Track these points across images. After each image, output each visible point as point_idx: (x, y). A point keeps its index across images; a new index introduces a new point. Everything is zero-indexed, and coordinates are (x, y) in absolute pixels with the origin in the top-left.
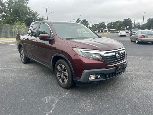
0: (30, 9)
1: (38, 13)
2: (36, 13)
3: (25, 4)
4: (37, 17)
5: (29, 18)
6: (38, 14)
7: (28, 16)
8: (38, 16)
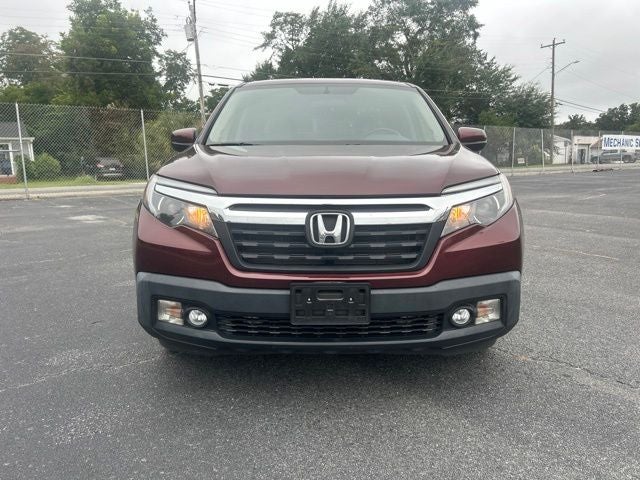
0: (485, 58)
1: (514, 73)
2: (506, 71)
3: (469, 41)
4: (506, 87)
5: (475, 95)
6: (513, 77)
7: (474, 87)
8: (514, 84)
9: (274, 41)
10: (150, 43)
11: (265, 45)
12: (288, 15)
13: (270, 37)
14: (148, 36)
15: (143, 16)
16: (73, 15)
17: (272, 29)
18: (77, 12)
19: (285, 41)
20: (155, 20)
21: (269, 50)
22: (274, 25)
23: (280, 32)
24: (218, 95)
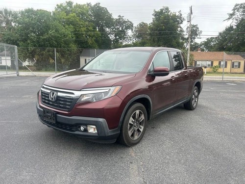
9: (234, 16)
10: (178, 23)
11: (229, 19)
12: (242, 4)
13: (232, 15)
14: (178, 21)
15: (177, 14)
16: (154, 17)
17: (233, 11)
18: (155, 16)
19: (239, 16)
20: (181, 15)
21: (231, 20)
22: (234, 10)
23: (237, 12)
24: (209, 40)
